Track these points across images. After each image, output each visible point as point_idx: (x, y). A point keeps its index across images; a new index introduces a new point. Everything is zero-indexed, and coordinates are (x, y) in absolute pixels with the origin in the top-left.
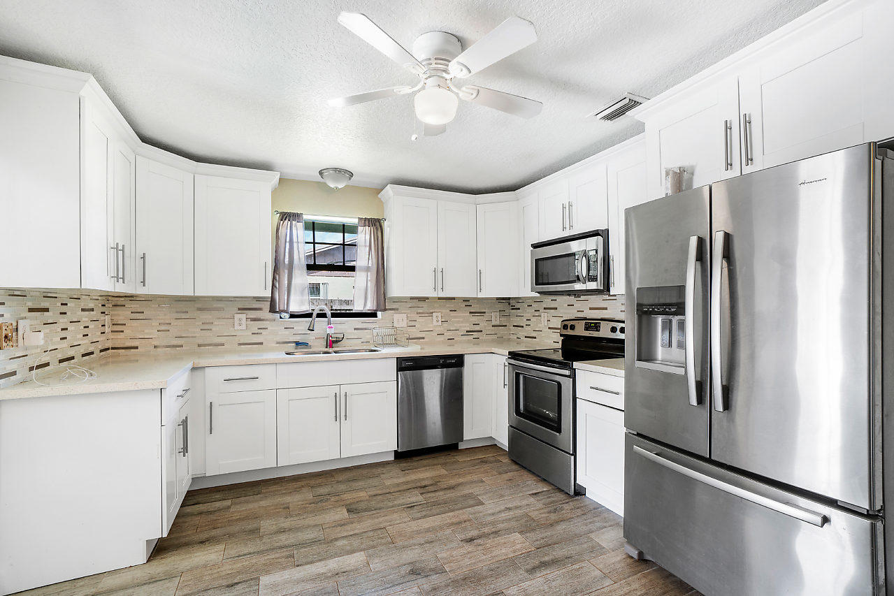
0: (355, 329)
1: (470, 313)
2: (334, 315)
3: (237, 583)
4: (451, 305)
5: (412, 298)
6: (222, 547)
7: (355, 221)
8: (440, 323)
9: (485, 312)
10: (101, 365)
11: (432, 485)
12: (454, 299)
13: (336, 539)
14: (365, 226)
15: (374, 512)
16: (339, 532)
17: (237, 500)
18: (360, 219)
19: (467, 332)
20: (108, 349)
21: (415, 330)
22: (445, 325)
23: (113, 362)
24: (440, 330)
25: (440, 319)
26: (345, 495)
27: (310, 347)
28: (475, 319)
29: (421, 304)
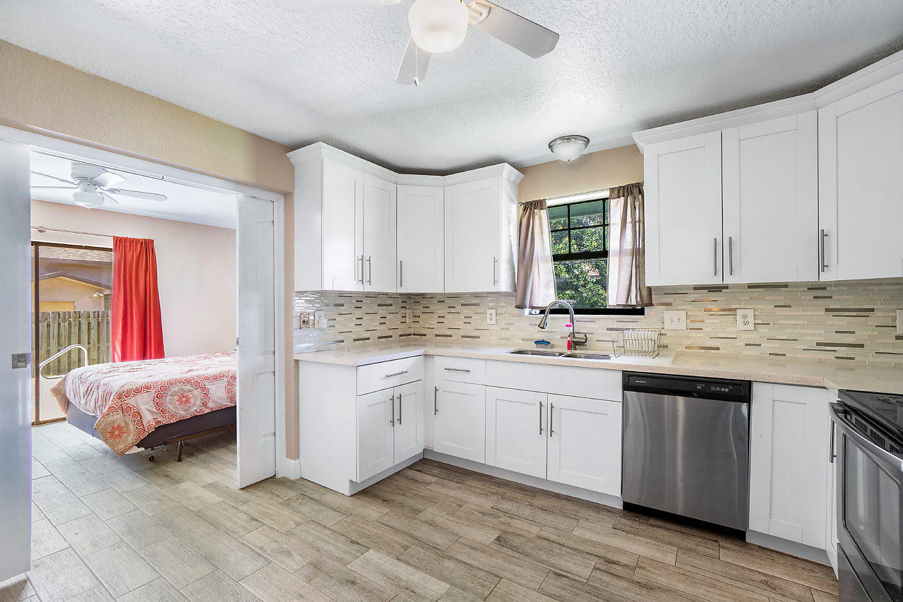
0: (608, 329)
1: (827, 310)
2: (578, 312)
3: (358, 543)
4: (780, 297)
5: (697, 288)
6: (386, 510)
7: (606, 194)
8: (751, 327)
9: (872, 310)
10: (401, 346)
11: (626, 566)
12: (785, 285)
13: (450, 558)
14: (619, 197)
15: (517, 555)
16: (461, 554)
17: (441, 481)
18: (612, 190)
19: (818, 344)
20: (410, 335)
21: (701, 335)
22: (763, 330)
23: (414, 345)
24: (753, 338)
25: (751, 319)
26: (517, 521)
27: (553, 347)
28: (843, 322)
29: (713, 296)
